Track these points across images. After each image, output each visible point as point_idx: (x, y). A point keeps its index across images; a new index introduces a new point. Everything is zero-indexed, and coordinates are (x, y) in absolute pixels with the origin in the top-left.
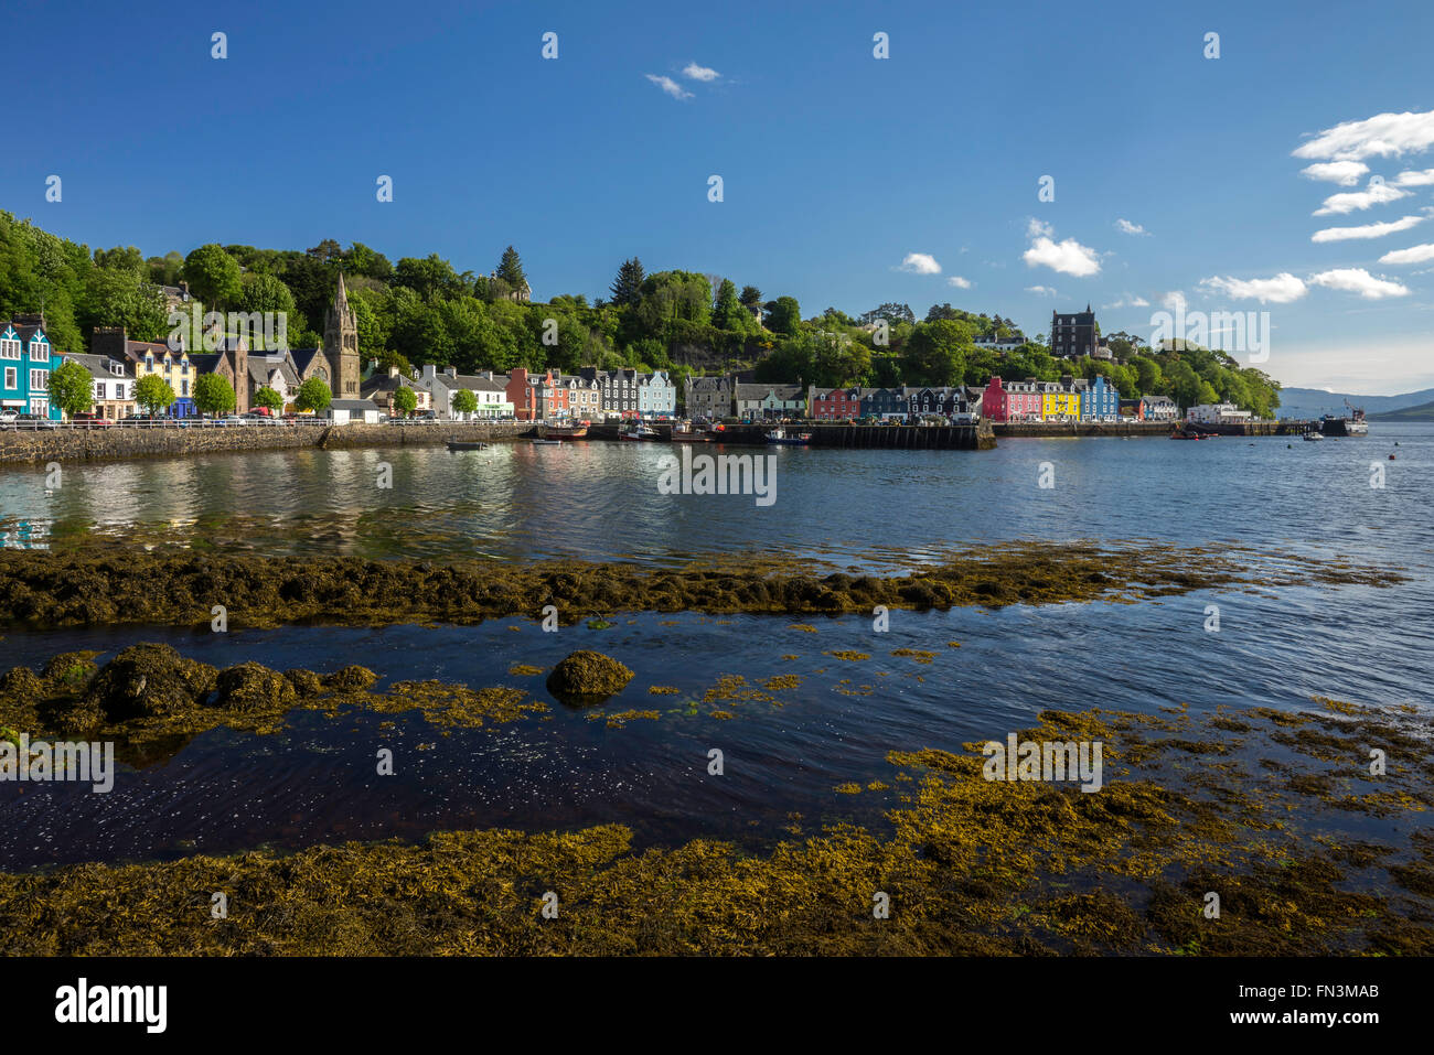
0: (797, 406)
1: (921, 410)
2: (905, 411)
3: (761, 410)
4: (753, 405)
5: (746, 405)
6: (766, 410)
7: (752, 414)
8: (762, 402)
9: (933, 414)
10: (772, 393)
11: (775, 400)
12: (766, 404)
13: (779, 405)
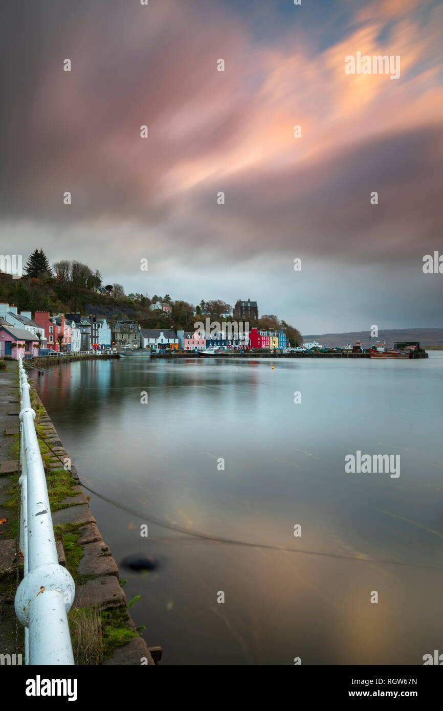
0: (175, 341)
1: (232, 344)
2: (225, 345)
3: (157, 344)
4: (152, 341)
5: (149, 341)
6: (159, 344)
7: (152, 346)
8: (157, 339)
9: (237, 346)
10: (162, 334)
11: (164, 338)
12: (159, 341)
13: (165, 341)
